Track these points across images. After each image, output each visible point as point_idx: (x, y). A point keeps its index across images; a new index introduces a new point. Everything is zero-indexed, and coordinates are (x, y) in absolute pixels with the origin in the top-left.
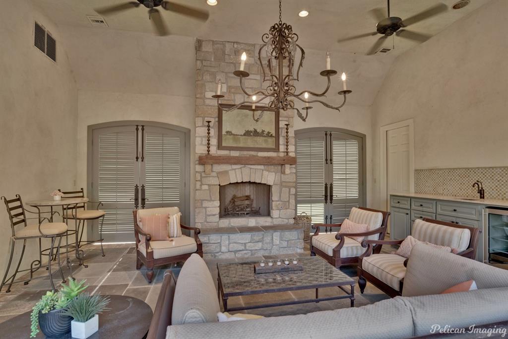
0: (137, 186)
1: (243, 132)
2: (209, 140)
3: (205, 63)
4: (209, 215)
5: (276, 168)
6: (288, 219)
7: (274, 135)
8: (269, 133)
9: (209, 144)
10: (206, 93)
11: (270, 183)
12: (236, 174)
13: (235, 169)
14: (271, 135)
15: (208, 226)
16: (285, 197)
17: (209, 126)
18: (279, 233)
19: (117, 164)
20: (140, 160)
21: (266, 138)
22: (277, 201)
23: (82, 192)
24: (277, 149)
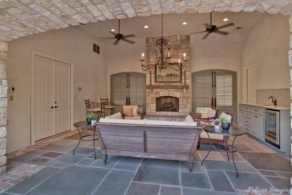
0: (127, 98)
1: (165, 75)
2: (151, 79)
3: (150, 47)
4: (152, 110)
5: (181, 90)
6: (187, 113)
7: (179, 75)
8: (177, 74)
9: (151, 81)
10: (150, 60)
11: (178, 97)
12: (163, 93)
13: (162, 91)
14: (178, 76)
15: (151, 114)
16: (185, 103)
17: (151, 73)
18: (179, 119)
19: (120, 89)
20: (128, 87)
21: (175, 77)
22: (182, 105)
23: (108, 99)
24: (181, 82)
